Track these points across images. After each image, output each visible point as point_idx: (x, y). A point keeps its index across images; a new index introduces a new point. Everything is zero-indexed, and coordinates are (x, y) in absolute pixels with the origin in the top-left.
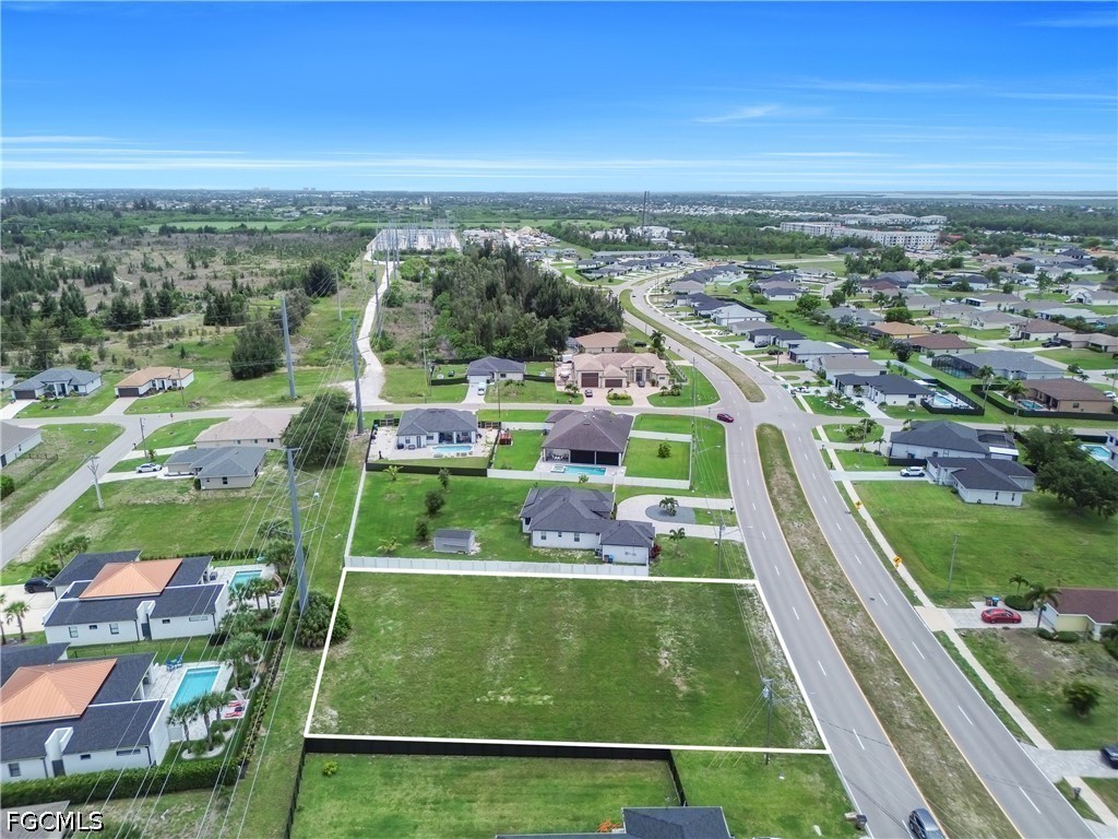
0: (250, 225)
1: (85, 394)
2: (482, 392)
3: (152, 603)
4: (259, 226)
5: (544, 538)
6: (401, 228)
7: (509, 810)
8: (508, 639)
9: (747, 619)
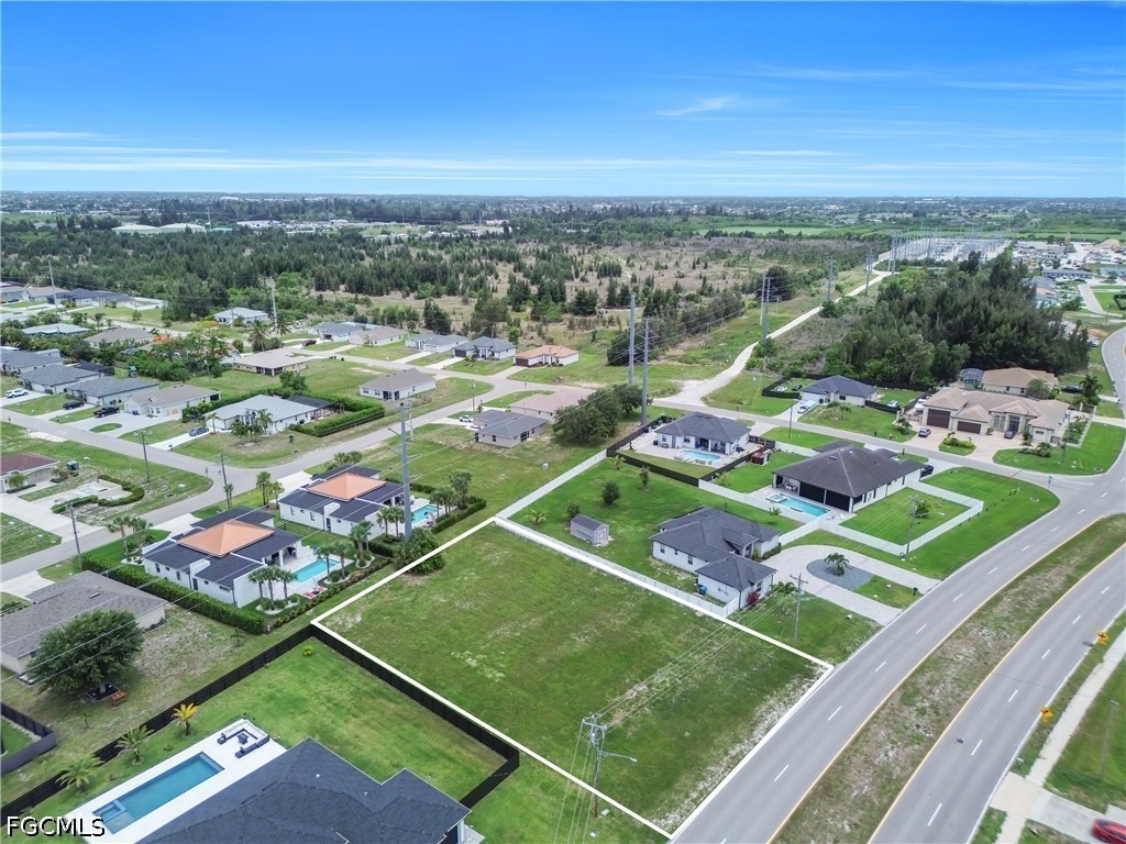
0: (787, 231)
1: (498, 360)
2: (803, 410)
3: (337, 506)
4: (794, 231)
5: (663, 551)
6: (944, 237)
7: (365, 734)
9: (772, 695)
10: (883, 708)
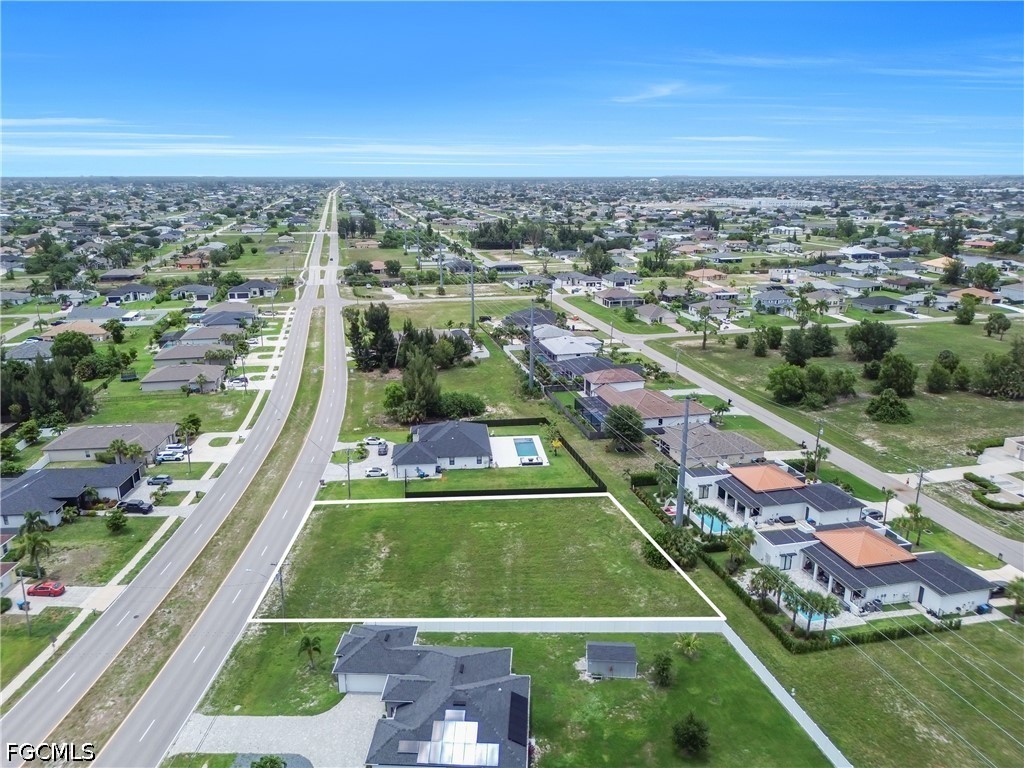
8: (510, 562)
9: (289, 591)
10: (198, 615)
